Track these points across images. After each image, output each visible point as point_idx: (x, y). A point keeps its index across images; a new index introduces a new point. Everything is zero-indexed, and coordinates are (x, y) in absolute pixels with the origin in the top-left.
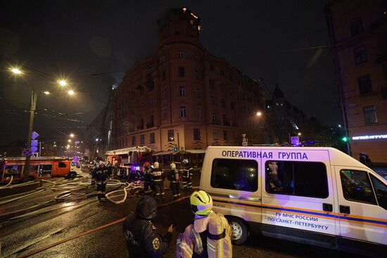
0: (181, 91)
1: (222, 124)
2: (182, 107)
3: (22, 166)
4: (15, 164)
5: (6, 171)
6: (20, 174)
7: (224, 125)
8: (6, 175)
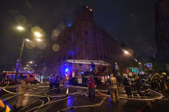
0: (86, 42)
1: (104, 58)
2: (87, 49)
3: (13, 76)
4: (11, 75)
5: (6, 78)
6: (12, 80)
7: (105, 58)
8: (6, 81)
